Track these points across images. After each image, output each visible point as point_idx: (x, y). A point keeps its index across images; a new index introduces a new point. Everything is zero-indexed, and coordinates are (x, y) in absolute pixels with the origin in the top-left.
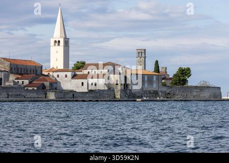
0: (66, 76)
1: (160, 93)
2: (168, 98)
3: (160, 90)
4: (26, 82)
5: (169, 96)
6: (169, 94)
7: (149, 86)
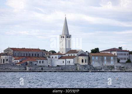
0: (56, 57)
1: (115, 67)
2: (122, 70)
3: (116, 65)
4: (19, 61)
5: (123, 69)
6: (123, 67)
7: (107, 63)
